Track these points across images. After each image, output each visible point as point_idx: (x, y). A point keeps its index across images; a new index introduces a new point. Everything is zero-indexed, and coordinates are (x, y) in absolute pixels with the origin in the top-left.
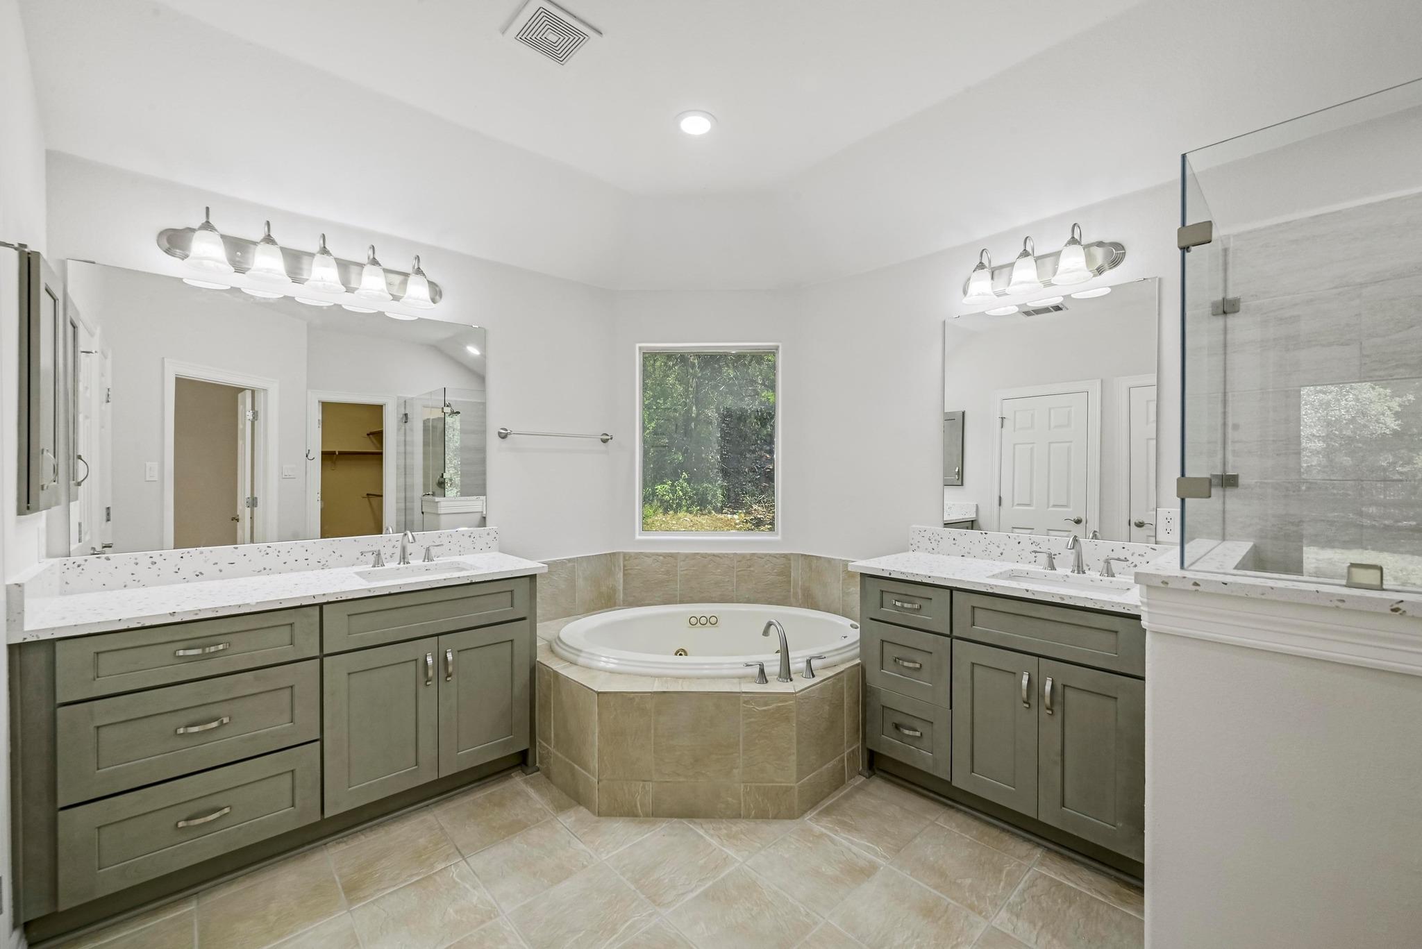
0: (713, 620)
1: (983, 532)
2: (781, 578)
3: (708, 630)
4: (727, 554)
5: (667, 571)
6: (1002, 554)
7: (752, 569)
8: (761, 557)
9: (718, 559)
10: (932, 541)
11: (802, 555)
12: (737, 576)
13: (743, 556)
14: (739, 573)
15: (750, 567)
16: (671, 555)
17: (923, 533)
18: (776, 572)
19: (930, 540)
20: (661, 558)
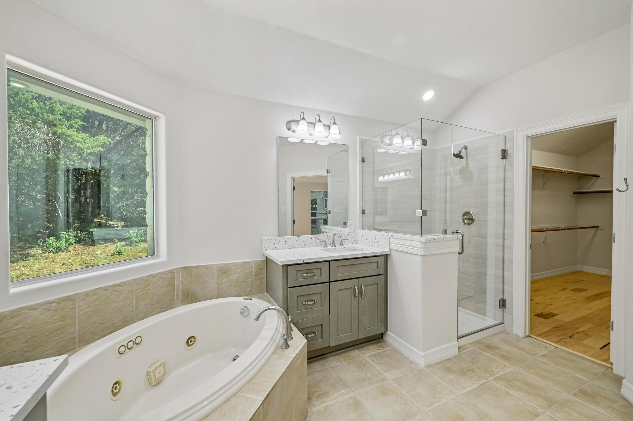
0: (138, 341)
1: (298, 236)
2: (168, 288)
3: (137, 350)
4: (127, 281)
5: (63, 316)
6: (305, 244)
7: (148, 288)
8: (154, 276)
9: (120, 287)
10: (275, 244)
11: (182, 268)
12: (136, 297)
13: (141, 279)
14: (138, 294)
15: (147, 286)
16: (68, 299)
17: (270, 241)
18: (165, 285)
19: (274, 243)
20: (54, 305)
